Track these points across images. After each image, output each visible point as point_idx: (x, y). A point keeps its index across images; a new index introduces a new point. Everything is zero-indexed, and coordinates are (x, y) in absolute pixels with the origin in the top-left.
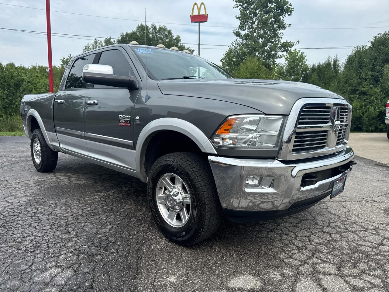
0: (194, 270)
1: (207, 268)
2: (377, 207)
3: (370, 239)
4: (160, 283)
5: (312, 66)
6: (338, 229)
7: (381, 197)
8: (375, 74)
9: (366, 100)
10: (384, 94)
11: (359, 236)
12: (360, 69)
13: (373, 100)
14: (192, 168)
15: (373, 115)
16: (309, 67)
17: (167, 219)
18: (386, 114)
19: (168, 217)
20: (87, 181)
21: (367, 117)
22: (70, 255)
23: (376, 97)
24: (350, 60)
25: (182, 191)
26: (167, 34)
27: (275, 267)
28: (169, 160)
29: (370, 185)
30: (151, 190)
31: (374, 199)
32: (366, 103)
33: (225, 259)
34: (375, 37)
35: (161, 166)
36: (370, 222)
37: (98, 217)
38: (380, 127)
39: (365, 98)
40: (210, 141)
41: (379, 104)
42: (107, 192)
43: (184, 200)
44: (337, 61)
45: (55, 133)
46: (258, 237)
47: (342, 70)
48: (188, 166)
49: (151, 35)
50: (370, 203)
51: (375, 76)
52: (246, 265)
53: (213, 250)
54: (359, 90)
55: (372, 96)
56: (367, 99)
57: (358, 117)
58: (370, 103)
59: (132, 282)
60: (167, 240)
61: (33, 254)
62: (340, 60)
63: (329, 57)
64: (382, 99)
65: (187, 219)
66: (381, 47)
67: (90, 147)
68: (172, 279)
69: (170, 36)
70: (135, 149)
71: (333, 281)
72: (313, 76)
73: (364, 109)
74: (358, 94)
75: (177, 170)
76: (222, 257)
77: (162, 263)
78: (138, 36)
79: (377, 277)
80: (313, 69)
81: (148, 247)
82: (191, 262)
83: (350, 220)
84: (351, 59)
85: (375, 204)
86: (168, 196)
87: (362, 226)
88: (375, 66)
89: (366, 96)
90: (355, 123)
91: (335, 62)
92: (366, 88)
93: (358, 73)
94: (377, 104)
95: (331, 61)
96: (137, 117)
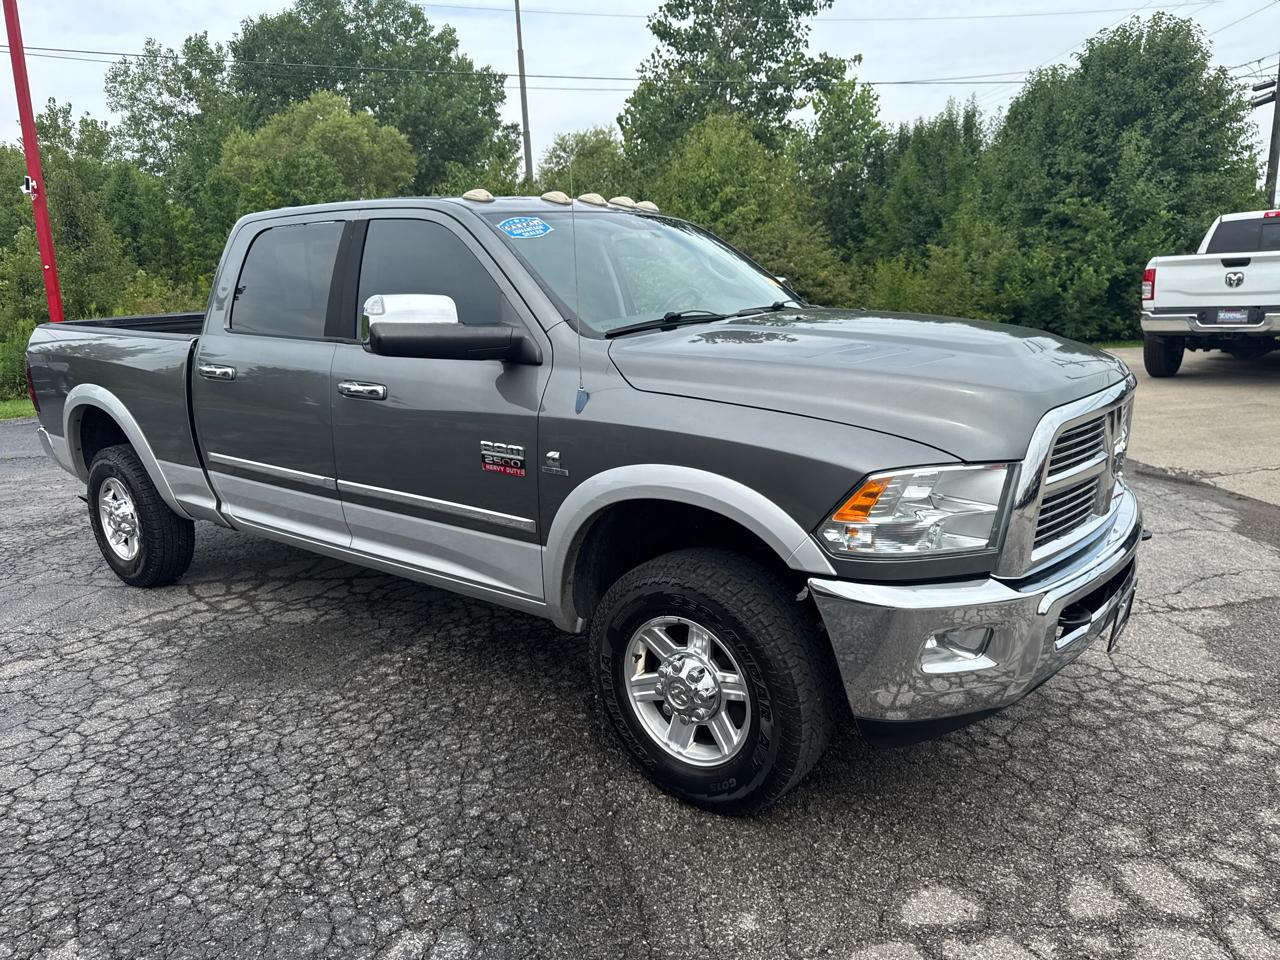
0: (792, 888)
1: (823, 877)
2: (1184, 628)
3: (1196, 734)
4: (723, 938)
5: (895, 131)
6: (1107, 712)
7: (1185, 593)
8: (1093, 161)
9: (1070, 245)
10: (1121, 223)
11: (1167, 730)
12: (1049, 145)
13: (1092, 242)
14: (747, 604)
15: (1094, 292)
16: (888, 133)
17: (669, 742)
18: (1144, 302)
19: (670, 738)
20: (316, 608)
21: (1077, 297)
22: (427, 885)
23: (1099, 236)
24: (1019, 114)
25: (711, 666)
26: (407, 22)
27: (994, 851)
28: (668, 580)
29: (1146, 554)
30: (607, 664)
31: (1172, 601)
32: (1070, 251)
33: (858, 844)
34: (1090, 41)
35: (641, 597)
36: (1180, 679)
37: (432, 743)
38: (1113, 327)
39: (1066, 239)
40: (814, 540)
41: (1108, 255)
42: (408, 646)
43: (720, 690)
44: (974, 115)
45: (201, 470)
46: (914, 763)
47: (990, 142)
48: (734, 599)
49: (350, 26)
50: (1163, 615)
51: (1094, 165)
52: (919, 856)
53: (815, 820)
54: (1050, 212)
55: (1086, 230)
56: (1074, 240)
57: (1048, 299)
58: (1081, 251)
59: (644, 946)
60: (672, 802)
61: (316, 898)
62: (985, 111)
63: (951, 102)
64: (1117, 238)
65: (739, 744)
66: (1110, 75)
67: (356, 523)
68: (748, 923)
69: (420, 29)
70: (543, 542)
71: (1148, 876)
72: (904, 164)
73: (1067, 271)
74: (1047, 224)
75: (699, 609)
76: (846, 837)
77: (695, 876)
78: (304, 27)
79: (1245, 849)
80: (903, 139)
81: (630, 831)
82: (772, 866)
83: (1128, 680)
84: (1020, 110)
85: (1176, 617)
86: (671, 682)
87: (1165, 697)
88: (1094, 134)
89: (1070, 232)
90: (1040, 315)
91: (970, 117)
92: (1073, 207)
93: (1046, 156)
94: (1105, 253)
95: (958, 114)
96: (550, 454)
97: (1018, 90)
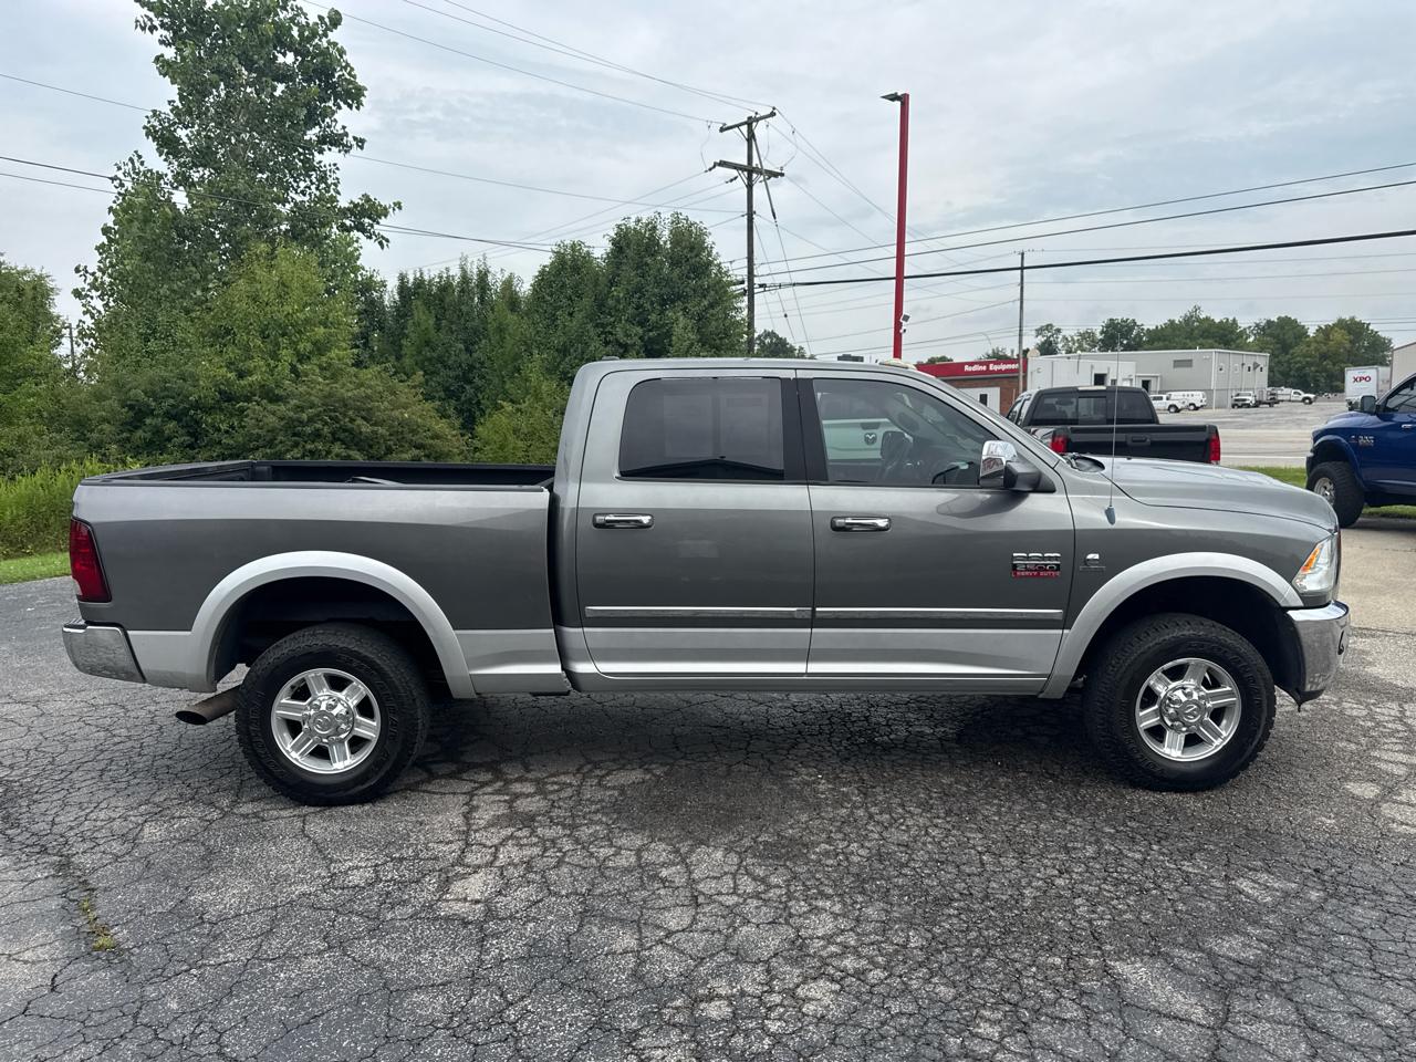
17: (1171, 752)
40: (1292, 587)
44: (486, 274)
70: (1067, 627)
95: (471, 272)
96: (1090, 556)
97: (547, 259)
